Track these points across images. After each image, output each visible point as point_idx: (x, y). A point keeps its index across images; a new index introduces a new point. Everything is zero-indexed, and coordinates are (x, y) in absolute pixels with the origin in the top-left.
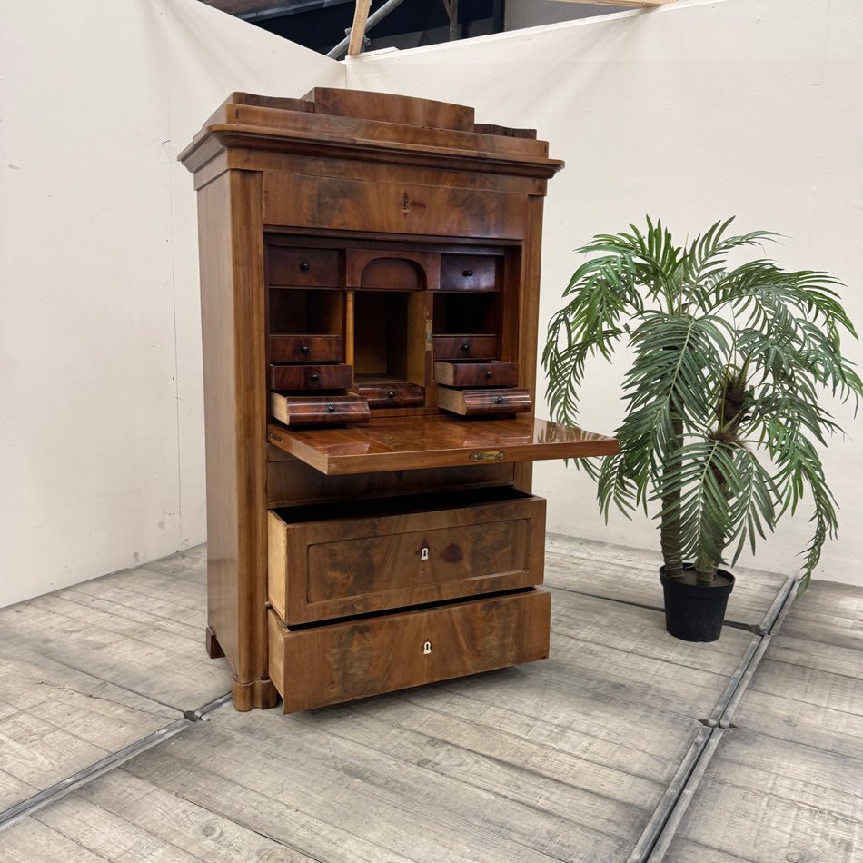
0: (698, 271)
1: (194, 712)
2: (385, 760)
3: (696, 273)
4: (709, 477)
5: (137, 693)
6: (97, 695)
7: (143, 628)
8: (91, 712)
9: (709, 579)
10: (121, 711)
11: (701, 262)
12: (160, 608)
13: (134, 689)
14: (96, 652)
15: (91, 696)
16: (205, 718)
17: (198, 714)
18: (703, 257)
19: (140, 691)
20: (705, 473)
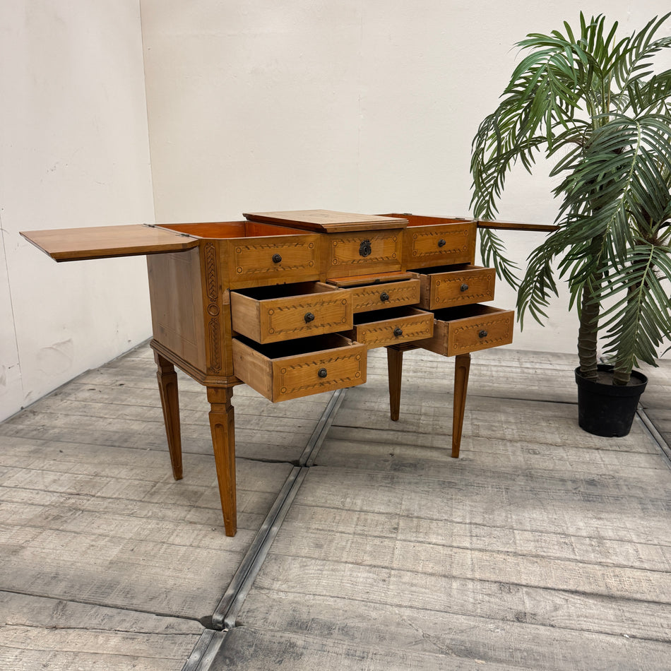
0: (628, 73)
1: (211, 617)
2: (481, 625)
3: (625, 75)
4: (651, 280)
5: (116, 607)
6: (62, 623)
7: (55, 512)
8: (76, 654)
9: (627, 379)
10: (115, 641)
11: (632, 63)
12: (55, 481)
13: (107, 601)
14: (14, 559)
15: (55, 628)
16: (230, 621)
17: (218, 617)
18: (633, 58)
19: (119, 602)
20: (645, 276)
